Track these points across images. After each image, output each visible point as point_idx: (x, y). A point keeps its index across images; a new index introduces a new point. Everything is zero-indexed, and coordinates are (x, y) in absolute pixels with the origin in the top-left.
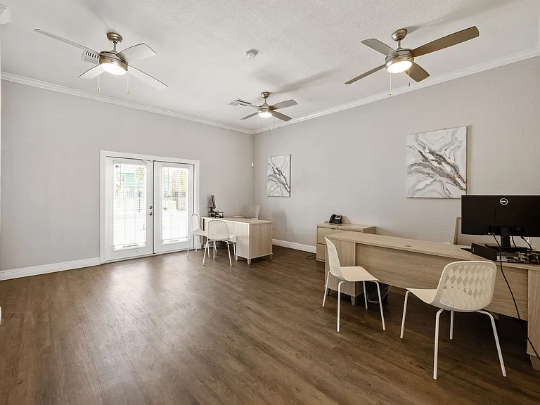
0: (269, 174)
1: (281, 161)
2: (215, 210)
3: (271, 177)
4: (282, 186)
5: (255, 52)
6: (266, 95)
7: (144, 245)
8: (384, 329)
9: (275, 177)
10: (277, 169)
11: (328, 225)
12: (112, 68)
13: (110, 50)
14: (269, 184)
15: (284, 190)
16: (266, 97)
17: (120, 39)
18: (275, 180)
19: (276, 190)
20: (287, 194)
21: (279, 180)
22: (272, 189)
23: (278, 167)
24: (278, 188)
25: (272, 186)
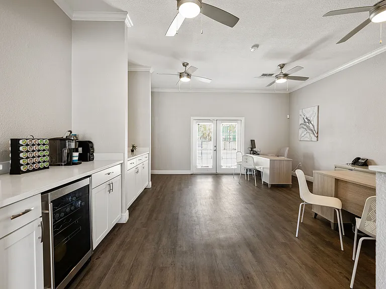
0: (300, 123)
1: (309, 112)
2: (254, 149)
3: (302, 125)
4: (310, 132)
5: (257, 46)
6: (282, 66)
7: (211, 167)
8: (342, 249)
9: (305, 125)
10: (307, 118)
11: (351, 167)
12: (185, 79)
13: (183, 72)
14: (301, 131)
15: (312, 135)
16: (282, 68)
17: (188, 64)
18: (305, 127)
19: (306, 136)
20: (315, 139)
21: (308, 127)
22: (303, 135)
23: (308, 117)
24: (308, 134)
25: (302, 133)
